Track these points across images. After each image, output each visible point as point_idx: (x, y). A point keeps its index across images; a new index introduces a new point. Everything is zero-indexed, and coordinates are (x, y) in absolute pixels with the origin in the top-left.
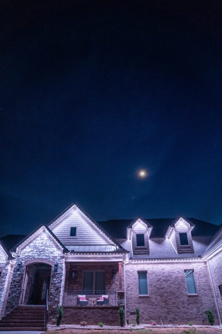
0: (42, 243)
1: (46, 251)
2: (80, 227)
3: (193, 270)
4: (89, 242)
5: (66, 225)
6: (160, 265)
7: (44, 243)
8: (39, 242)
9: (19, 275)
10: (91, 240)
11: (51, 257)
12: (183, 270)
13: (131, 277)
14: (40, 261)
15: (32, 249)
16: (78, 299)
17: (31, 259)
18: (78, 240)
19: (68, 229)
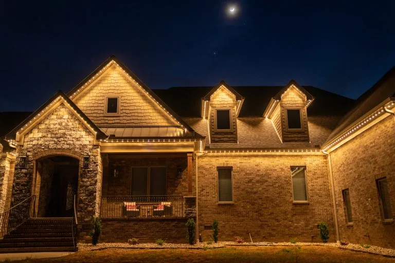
0: (60, 124)
1: (68, 137)
2: (123, 98)
3: (305, 167)
4: (139, 121)
5: (99, 95)
6: (253, 159)
7: (64, 124)
8: (56, 122)
9: (26, 174)
10: (143, 118)
11: (78, 146)
12: (289, 167)
13: (207, 175)
14: (58, 153)
15: (44, 134)
16: (124, 208)
17: (43, 149)
18: (121, 118)
19: (103, 101)
